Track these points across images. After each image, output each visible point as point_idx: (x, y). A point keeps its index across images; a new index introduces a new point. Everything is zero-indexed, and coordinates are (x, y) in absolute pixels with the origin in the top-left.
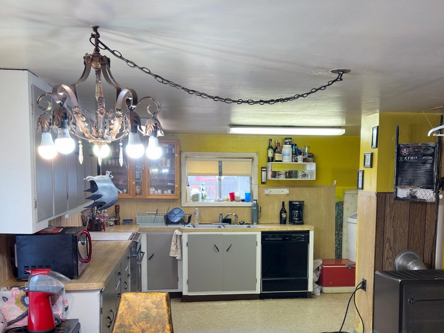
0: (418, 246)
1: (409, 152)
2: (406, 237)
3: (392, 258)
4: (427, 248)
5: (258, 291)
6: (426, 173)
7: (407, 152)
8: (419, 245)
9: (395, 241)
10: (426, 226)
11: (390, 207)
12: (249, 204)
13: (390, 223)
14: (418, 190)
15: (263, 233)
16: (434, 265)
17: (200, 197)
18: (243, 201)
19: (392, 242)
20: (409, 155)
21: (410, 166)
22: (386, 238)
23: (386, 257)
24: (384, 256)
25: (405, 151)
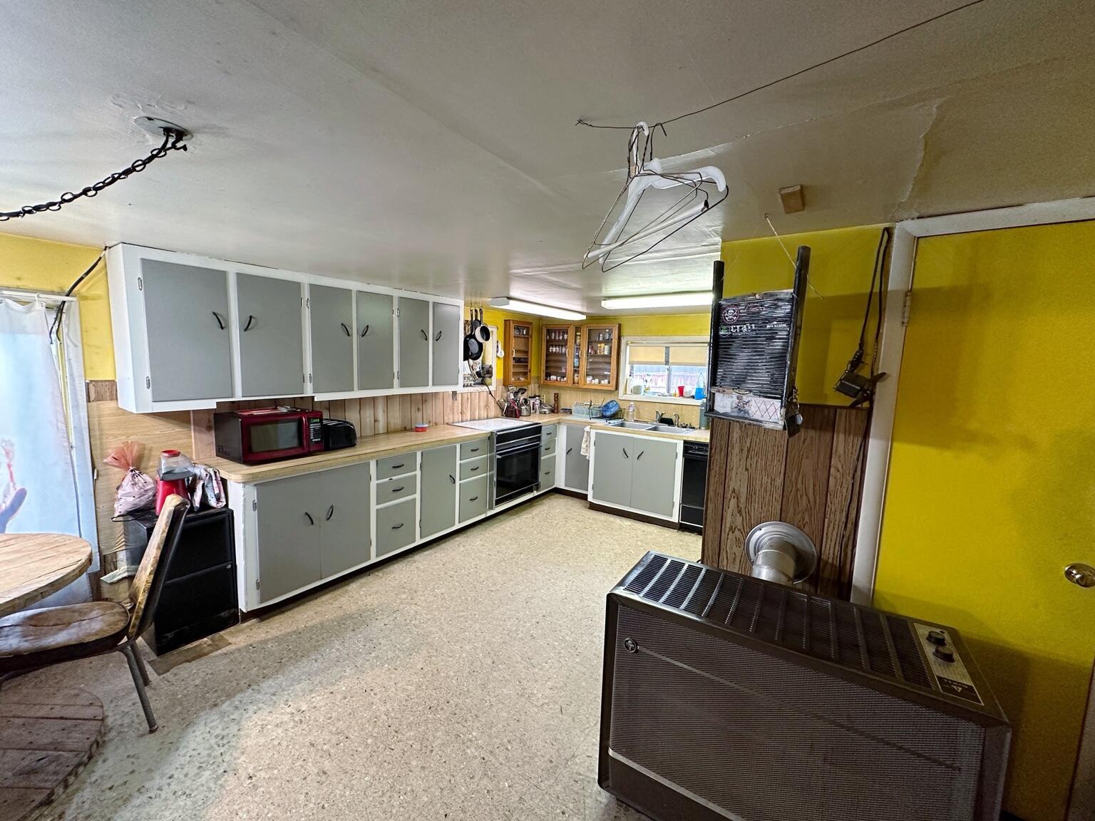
0: (807, 519)
1: (738, 315)
2: (777, 495)
3: (742, 530)
4: (831, 528)
5: (675, 519)
6: (771, 361)
7: (735, 316)
8: (810, 519)
9: (749, 499)
10: (832, 480)
11: (741, 429)
12: (699, 402)
13: (740, 460)
14: (753, 399)
15: (685, 442)
16: (851, 573)
17: (643, 389)
18: (693, 397)
19: (743, 500)
20: (739, 322)
21: (744, 344)
22: (731, 489)
23: (728, 526)
24: (724, 521)
25: (730, 314)
